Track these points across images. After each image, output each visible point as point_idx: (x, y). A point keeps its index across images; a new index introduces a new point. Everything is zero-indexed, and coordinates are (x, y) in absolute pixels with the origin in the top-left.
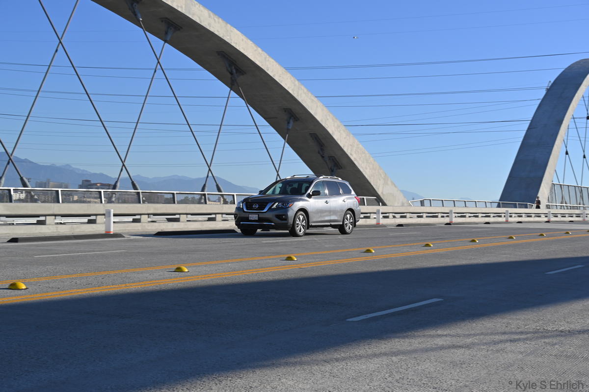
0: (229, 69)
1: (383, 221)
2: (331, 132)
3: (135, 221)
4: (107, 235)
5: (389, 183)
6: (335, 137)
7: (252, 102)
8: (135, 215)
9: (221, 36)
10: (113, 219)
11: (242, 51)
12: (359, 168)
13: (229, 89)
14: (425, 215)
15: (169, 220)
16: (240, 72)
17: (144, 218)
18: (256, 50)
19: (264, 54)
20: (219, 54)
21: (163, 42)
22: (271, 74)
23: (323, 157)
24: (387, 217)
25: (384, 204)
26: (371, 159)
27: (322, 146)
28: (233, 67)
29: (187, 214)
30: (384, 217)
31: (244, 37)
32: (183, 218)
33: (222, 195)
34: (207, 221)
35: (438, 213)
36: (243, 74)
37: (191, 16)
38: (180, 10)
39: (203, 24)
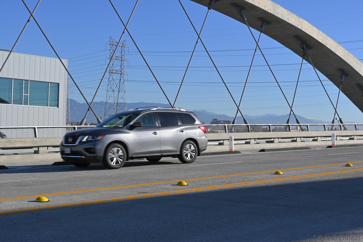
0: (302, 46)
3: (246, 143)
4: (231, 152)
7: (317, 65)
8: (246, 139)
9: (296, 25)
10: (234, 142)
13: (302, 59)
15: (268, 142)
16: (309, 47)
17: (252, 141)
18: (319, 33)
19: (324, 35)
20: (295, 37)
21: (260, 32)
22: (329, 48)
28: (304, 45)
29: (278, 138)
31: (310, 25)
32: (276, 140)
33: (300, 126)
34: (291, 142)
36: (311, 49)
37: (276, 15)
38: (269, 11)
39: (284, 19)
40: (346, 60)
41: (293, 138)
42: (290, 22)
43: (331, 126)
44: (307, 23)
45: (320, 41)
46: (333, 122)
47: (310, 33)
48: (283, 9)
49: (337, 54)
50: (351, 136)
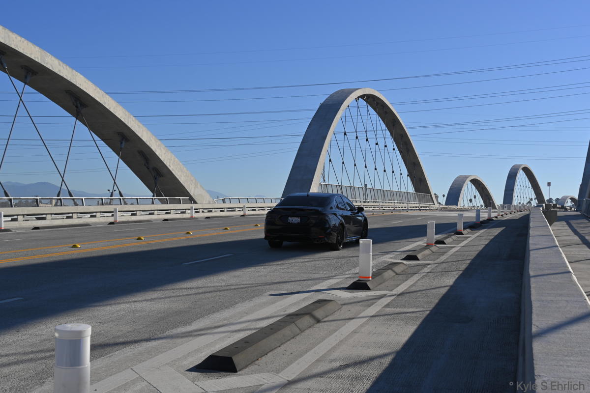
0: (75, 104)
1: (195, 215)
3: (13, 220)
5: (199, 186)
6: (157, 153)
7: (93, 128)
9: (69, 79)
11: (85, 90)
12: (176, 176)
13: (74, 119)
14: (226, 210)
16: (84, 105)
17: (20, 218)
18: (95, 89)
19: (102, 92)
20: (66, 93)
21: (24, 84)
22: (108, 108)
23: (148, 168)
24: (198, 212)
25: (195, 203)
26: (185, 169)
27: (147, 160)
28: (78, 102)
29: (51, 214)
30: (196, 212)
31: (86, 80)
33: (73, 199)
35: (235, 208)
36: (85, 107)
37: (45, 65)
38: (36, 60)
39: (54, 70)
40: (126, 123)
41: (69, 213)
42: (61, 74)
44: (81, 76)
45: (97, 99)
46: (111, 196)
47: (86, 88)
48: (53, 58)
49: (117, 115)
50: (134, 211)
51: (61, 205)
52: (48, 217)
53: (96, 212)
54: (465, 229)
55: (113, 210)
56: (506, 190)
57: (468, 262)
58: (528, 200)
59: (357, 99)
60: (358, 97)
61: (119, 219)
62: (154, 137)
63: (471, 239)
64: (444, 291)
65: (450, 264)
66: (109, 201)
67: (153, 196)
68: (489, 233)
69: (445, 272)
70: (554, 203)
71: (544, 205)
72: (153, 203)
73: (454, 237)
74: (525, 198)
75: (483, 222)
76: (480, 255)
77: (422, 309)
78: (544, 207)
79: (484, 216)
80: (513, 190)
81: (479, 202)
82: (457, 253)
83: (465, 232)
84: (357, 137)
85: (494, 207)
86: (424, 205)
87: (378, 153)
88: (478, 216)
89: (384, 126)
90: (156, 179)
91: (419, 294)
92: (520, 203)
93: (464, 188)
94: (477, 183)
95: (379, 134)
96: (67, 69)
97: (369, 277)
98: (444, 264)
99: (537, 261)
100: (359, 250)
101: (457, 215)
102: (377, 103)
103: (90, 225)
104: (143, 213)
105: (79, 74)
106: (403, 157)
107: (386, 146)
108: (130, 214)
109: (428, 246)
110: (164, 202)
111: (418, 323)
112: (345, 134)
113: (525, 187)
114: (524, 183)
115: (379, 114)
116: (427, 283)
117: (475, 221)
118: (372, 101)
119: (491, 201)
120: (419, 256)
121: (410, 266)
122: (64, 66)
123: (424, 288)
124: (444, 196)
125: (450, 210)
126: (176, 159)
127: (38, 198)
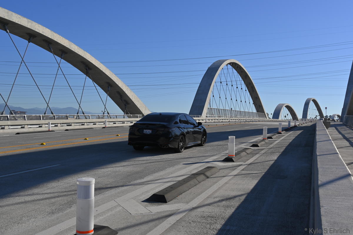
2: (125, 91)
3: (55, 126)
4: (49, 131)
5: (147, 109)
6: (126, 93)
7: (94, 80)
9: (82, 56)
11: (90, 61)
12: (135, 104)
13: (86, 76)
16: (90, 69)
17: (59, 125)
18: (96, 61)
19: (99, 62)
20: (82, 63)
21: (61, 58)
22: (102, 70)
23: (122, 100)
26: (140, 101)
27: (121, 96)
28: (87, 67)
31: (91, 56)
33: (85, 116)
37: (71, 49)
38: (67, 46)
39: (76, 52)
40: (111, 77)
41: (82, 123)
42: (79, 54)
43: (102, 116)
44: (89, 54)
45: (96, 66)
46: (104, 114)
47: (91, 60)
48: (75, 46)
49: (106, 73)
50: (115, 122)
51: (79, 119)
52: (73, 124)
53: (96, 122)
54: (282, 131)
55: (104, 121)
56: (304, 111)
57: (284, 148)
58: (315, 116)
59: (227, 65)
60: (228, 64)
61: (107, 126)
62: (125, 85)
63: (286, 136)
64: (272, 162)
65: (275, 149)
66: (102, 117)
67: (124, 114)
68: (295, 133)
69: (273, 153)
70: (329, 118)
71: (323, 119)
72: (124, 118)
73: (277, 135)
74: (313, 115)
75: (292, 128)
76: (290, 145)
77: (261, 172)
78: (324, 120)
79: (292, 124)
80: (307, 111)
81: (290, 117)
82: (279, 143)
83: (282, 133)
84: (227, 84)
85: (297, 120)
86: (261, 119)
87: (238, 93)
88: (289, 124)
89: (241, 79)
90: (125, 105)
91: (259, 164)
92: (311, 118)
93: (282, 110)
94: (289, 108)
95: (238, 82)
96: (81, 51)
97: (234, 156)
98: (272, 149)
99: (320, 147)
100: (228, 142)
101: (278, 124)
102: (237, 67)
103: (93, 129)
104: (119, 123)
105: (88, 53)
106: (251, 94)
107: (242, 89)
108: (113, 123)
109: (264, 140)
110: (129, 117)
111: (259, 179)
112: (221, 83)
113: (313, 109)
114: (313, 108)
115: (238, 72)
116: (263, 158)
117: (288, 127)
118: (235, 66)
119: (296, 117)
120: (259, 145)
121: (254, 150)
122: (81, 50)
123: (262, 161)
124: (271, 114)
125: (275, 121)
126: (136, 96)
127: (68, 115)
